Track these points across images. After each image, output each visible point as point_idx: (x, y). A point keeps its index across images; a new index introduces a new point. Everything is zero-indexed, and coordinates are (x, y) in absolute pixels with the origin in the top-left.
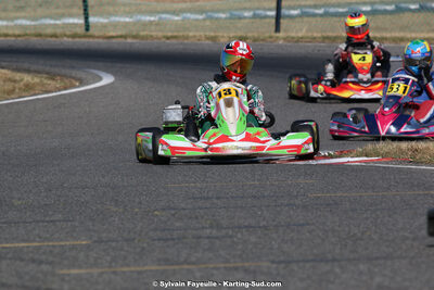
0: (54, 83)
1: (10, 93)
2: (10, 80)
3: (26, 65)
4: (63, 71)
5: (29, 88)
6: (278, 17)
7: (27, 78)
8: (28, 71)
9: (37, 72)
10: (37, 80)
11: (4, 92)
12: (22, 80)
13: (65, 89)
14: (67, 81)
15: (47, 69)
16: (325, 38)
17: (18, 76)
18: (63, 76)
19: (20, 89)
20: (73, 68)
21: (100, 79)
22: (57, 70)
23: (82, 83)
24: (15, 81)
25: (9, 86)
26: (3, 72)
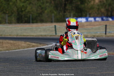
0: (40, 45)
1: (28, 47)
7: (34, 44)
8: (34, 43)
9: (37, 43)
12: (32, 44)
14: (44, 45)
17: (31, 44)
22: (41, 42)
23: (47, 45)
24: (30, 45)
26: (28, 43)
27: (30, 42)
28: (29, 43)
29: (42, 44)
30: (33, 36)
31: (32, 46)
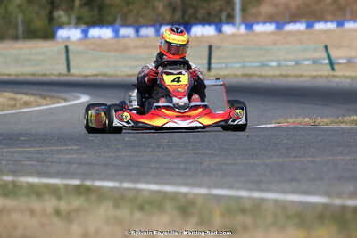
0: (44, 101)
1: (13, 107)
2: (13, 99)
3: (24, 91)
4: (52, 94)
5: (26, 104)
6: (209, 63)
7: (25, 98)
8: (26, 94)
9: (33, 95)
10: (32, 98)
11: (9, 106)
12: (21, 99)
13: (54, 104)
14: (55, 100)
15: (40, 92)
16: (244, 75)
17: (18, 97)
18: (51, 97)
19: (20, 104)
20: (59, 92)
21: (79, 98)
22: (47, 93)
23: (65, 100)
24: (16, 100)
25: (12, 102)
26: (8, 94)
27: (12, 92)
28: (12, 95)
29: (48, 99)
30: (9, 75)
31: (21, 102)
